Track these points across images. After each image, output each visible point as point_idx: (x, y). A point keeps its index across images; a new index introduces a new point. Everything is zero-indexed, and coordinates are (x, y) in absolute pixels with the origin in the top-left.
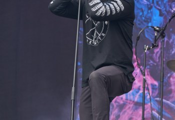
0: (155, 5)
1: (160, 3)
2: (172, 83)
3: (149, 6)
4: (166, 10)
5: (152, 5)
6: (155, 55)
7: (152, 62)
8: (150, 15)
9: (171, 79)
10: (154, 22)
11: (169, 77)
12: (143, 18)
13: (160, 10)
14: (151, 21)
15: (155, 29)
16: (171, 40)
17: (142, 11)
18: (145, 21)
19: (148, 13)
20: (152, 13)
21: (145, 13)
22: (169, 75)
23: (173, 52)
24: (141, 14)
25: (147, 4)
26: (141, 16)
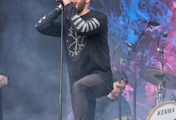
0: (131, 25)
1: (134, 24)
2: (147, 90)
3: (126, 26)
4: (139, 30)
5: (128, 25)
6: (131, 66)
7: (129, 72)
8: (126, 33)
9: (146, 86)
10: (130, 39)
11: (144, 85)
12: (121, 36)
13: (135, 30)
14: (127, 39)
15: (128, 45)
16: (145, 54)
17: (120, 31)
18: (122, 39)
19: (124, 32)
20: (128, 32)
21: (122, 32)
22: (143, 83)
23: (147, 64)
24: (118, 33)
25: (124, 25)
26: (119, 35)
